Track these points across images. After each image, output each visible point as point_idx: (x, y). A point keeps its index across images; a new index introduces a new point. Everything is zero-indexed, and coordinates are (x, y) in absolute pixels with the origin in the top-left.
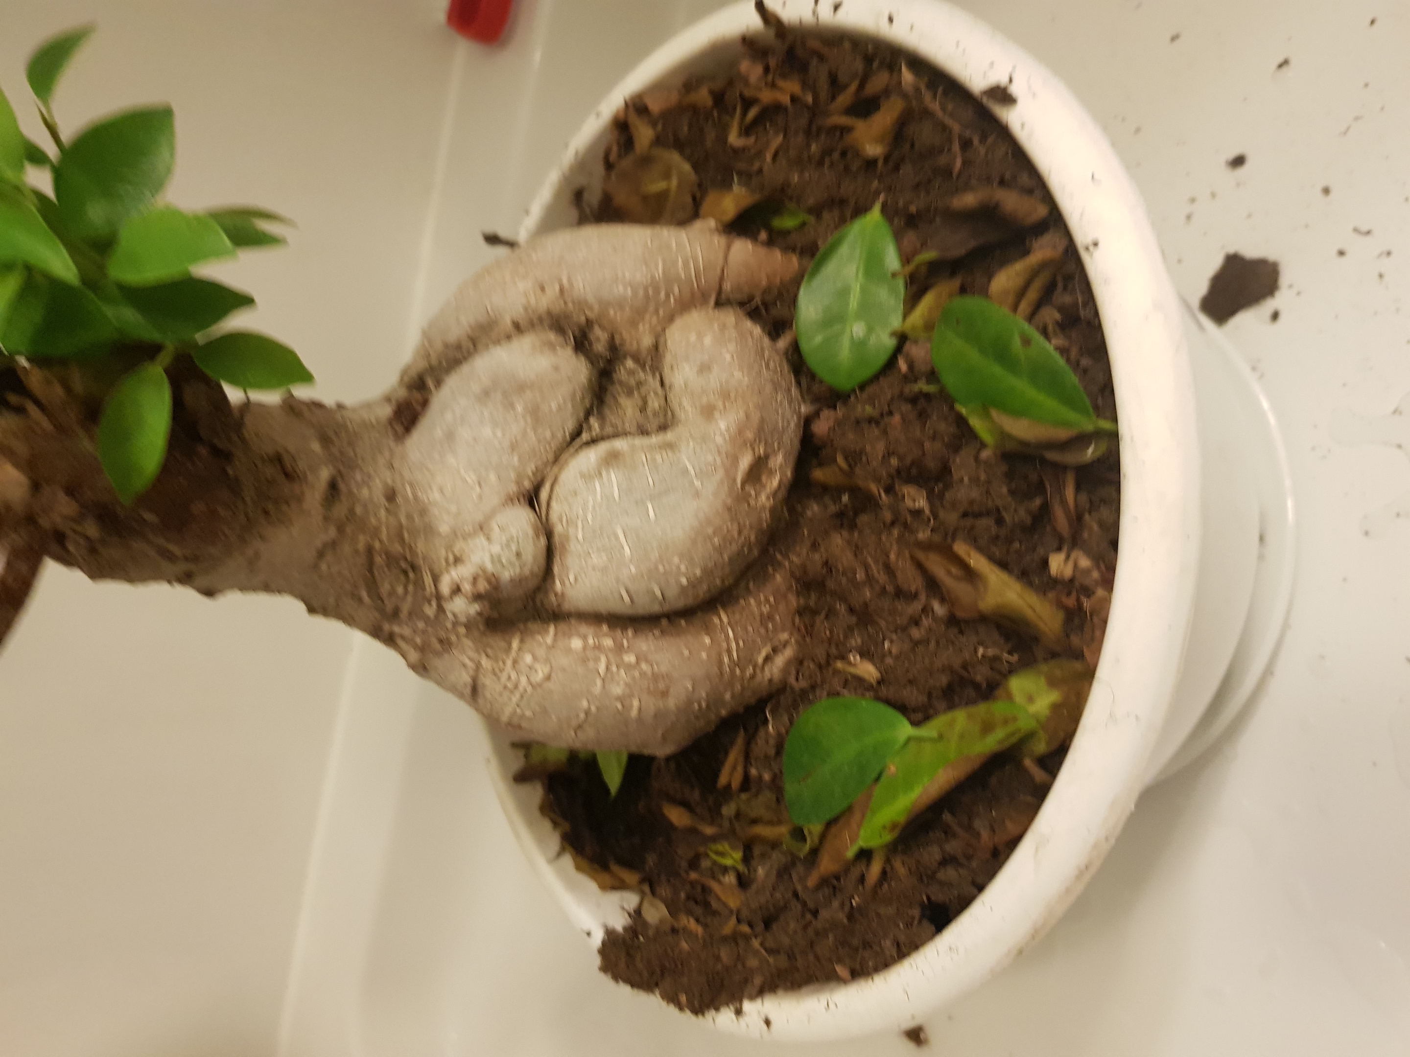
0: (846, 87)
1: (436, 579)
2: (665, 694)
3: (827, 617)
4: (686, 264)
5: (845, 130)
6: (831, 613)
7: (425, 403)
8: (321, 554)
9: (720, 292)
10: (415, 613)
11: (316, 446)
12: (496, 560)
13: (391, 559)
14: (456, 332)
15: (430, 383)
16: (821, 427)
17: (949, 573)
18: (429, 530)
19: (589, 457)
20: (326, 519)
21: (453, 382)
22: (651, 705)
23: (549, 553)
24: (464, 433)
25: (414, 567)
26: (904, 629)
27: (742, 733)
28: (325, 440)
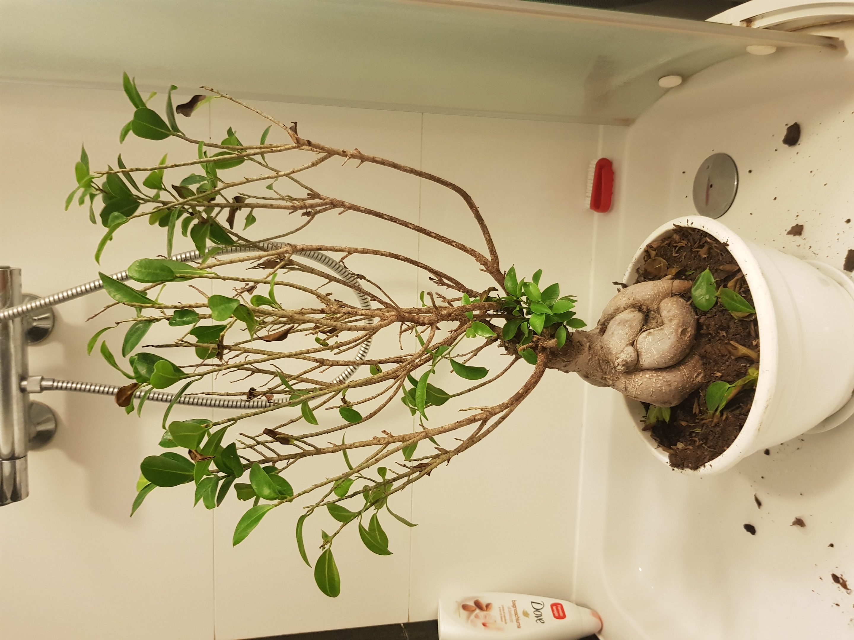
0: (697, 241)
1: (614, 364)
2: (670, 385)
3: (709, 364)
4: (662, 288)
5: (698, 251)
6: (710, 363)
7: (606, 328)
8: (589, 361)
9: (672, 293)
10: (610, 372)
11: (585, 339)
12: (626, 357)
13: (604, 361)
14: (611, 311)
15: (606, 324)
16: (701, 321)
17: (733, 349)
18: (611, 353)
19: (645, 334)
20: (589, 353)
21: (612, 322)
22: (668, 388)
23: (638, 356)
24: (616, 332)
25: (609, 362)
26: (725, 363)
27: (696, 398)
28: (587, 338)
